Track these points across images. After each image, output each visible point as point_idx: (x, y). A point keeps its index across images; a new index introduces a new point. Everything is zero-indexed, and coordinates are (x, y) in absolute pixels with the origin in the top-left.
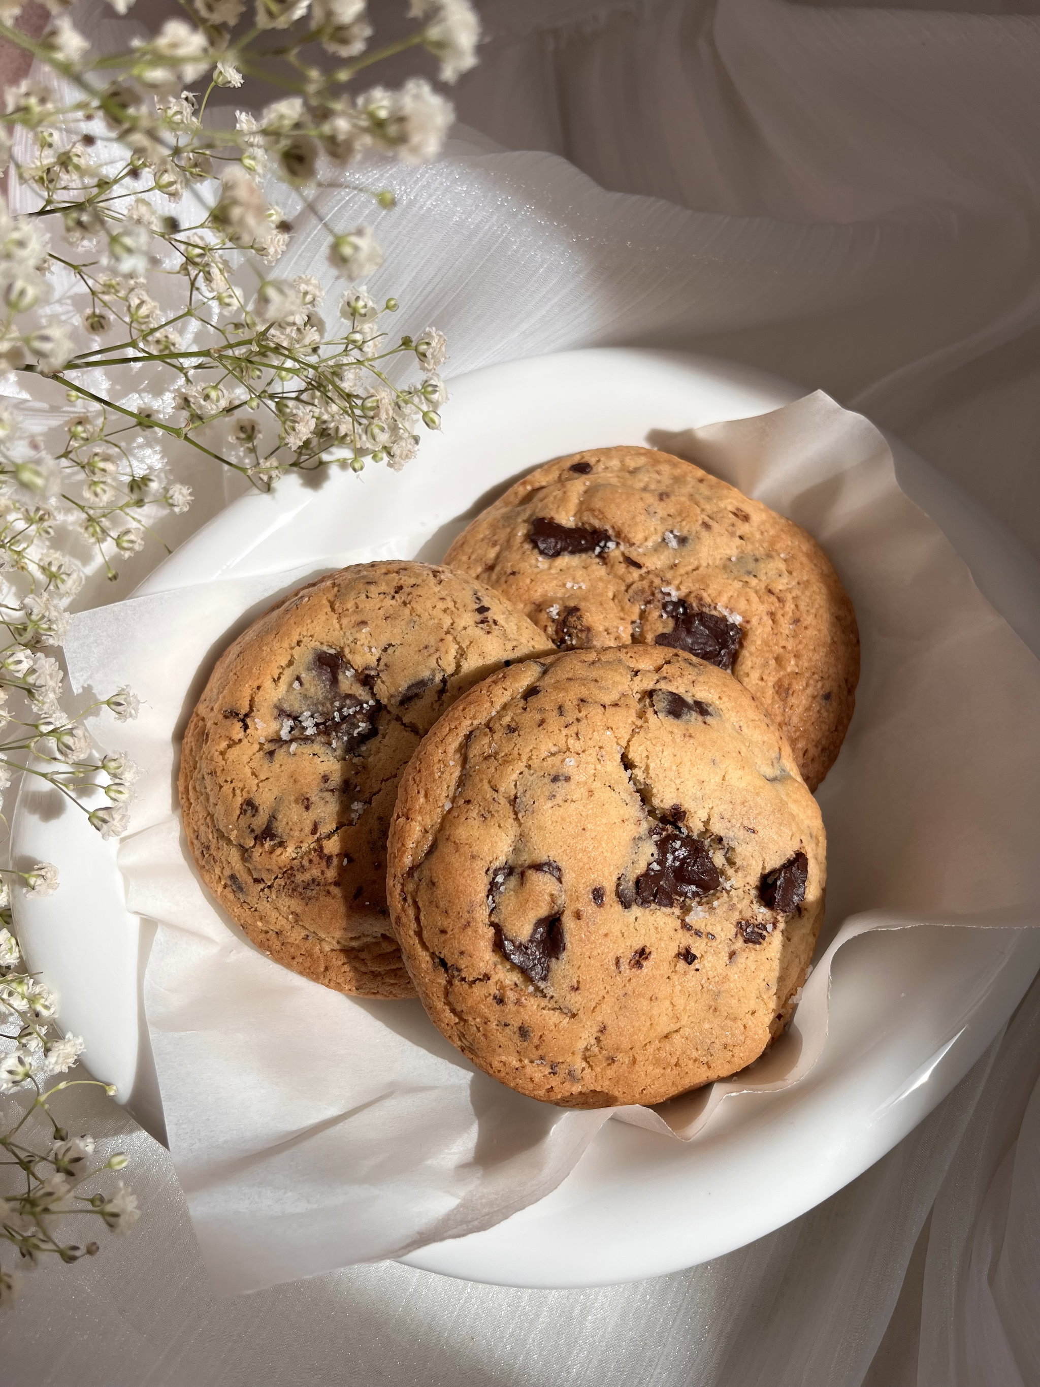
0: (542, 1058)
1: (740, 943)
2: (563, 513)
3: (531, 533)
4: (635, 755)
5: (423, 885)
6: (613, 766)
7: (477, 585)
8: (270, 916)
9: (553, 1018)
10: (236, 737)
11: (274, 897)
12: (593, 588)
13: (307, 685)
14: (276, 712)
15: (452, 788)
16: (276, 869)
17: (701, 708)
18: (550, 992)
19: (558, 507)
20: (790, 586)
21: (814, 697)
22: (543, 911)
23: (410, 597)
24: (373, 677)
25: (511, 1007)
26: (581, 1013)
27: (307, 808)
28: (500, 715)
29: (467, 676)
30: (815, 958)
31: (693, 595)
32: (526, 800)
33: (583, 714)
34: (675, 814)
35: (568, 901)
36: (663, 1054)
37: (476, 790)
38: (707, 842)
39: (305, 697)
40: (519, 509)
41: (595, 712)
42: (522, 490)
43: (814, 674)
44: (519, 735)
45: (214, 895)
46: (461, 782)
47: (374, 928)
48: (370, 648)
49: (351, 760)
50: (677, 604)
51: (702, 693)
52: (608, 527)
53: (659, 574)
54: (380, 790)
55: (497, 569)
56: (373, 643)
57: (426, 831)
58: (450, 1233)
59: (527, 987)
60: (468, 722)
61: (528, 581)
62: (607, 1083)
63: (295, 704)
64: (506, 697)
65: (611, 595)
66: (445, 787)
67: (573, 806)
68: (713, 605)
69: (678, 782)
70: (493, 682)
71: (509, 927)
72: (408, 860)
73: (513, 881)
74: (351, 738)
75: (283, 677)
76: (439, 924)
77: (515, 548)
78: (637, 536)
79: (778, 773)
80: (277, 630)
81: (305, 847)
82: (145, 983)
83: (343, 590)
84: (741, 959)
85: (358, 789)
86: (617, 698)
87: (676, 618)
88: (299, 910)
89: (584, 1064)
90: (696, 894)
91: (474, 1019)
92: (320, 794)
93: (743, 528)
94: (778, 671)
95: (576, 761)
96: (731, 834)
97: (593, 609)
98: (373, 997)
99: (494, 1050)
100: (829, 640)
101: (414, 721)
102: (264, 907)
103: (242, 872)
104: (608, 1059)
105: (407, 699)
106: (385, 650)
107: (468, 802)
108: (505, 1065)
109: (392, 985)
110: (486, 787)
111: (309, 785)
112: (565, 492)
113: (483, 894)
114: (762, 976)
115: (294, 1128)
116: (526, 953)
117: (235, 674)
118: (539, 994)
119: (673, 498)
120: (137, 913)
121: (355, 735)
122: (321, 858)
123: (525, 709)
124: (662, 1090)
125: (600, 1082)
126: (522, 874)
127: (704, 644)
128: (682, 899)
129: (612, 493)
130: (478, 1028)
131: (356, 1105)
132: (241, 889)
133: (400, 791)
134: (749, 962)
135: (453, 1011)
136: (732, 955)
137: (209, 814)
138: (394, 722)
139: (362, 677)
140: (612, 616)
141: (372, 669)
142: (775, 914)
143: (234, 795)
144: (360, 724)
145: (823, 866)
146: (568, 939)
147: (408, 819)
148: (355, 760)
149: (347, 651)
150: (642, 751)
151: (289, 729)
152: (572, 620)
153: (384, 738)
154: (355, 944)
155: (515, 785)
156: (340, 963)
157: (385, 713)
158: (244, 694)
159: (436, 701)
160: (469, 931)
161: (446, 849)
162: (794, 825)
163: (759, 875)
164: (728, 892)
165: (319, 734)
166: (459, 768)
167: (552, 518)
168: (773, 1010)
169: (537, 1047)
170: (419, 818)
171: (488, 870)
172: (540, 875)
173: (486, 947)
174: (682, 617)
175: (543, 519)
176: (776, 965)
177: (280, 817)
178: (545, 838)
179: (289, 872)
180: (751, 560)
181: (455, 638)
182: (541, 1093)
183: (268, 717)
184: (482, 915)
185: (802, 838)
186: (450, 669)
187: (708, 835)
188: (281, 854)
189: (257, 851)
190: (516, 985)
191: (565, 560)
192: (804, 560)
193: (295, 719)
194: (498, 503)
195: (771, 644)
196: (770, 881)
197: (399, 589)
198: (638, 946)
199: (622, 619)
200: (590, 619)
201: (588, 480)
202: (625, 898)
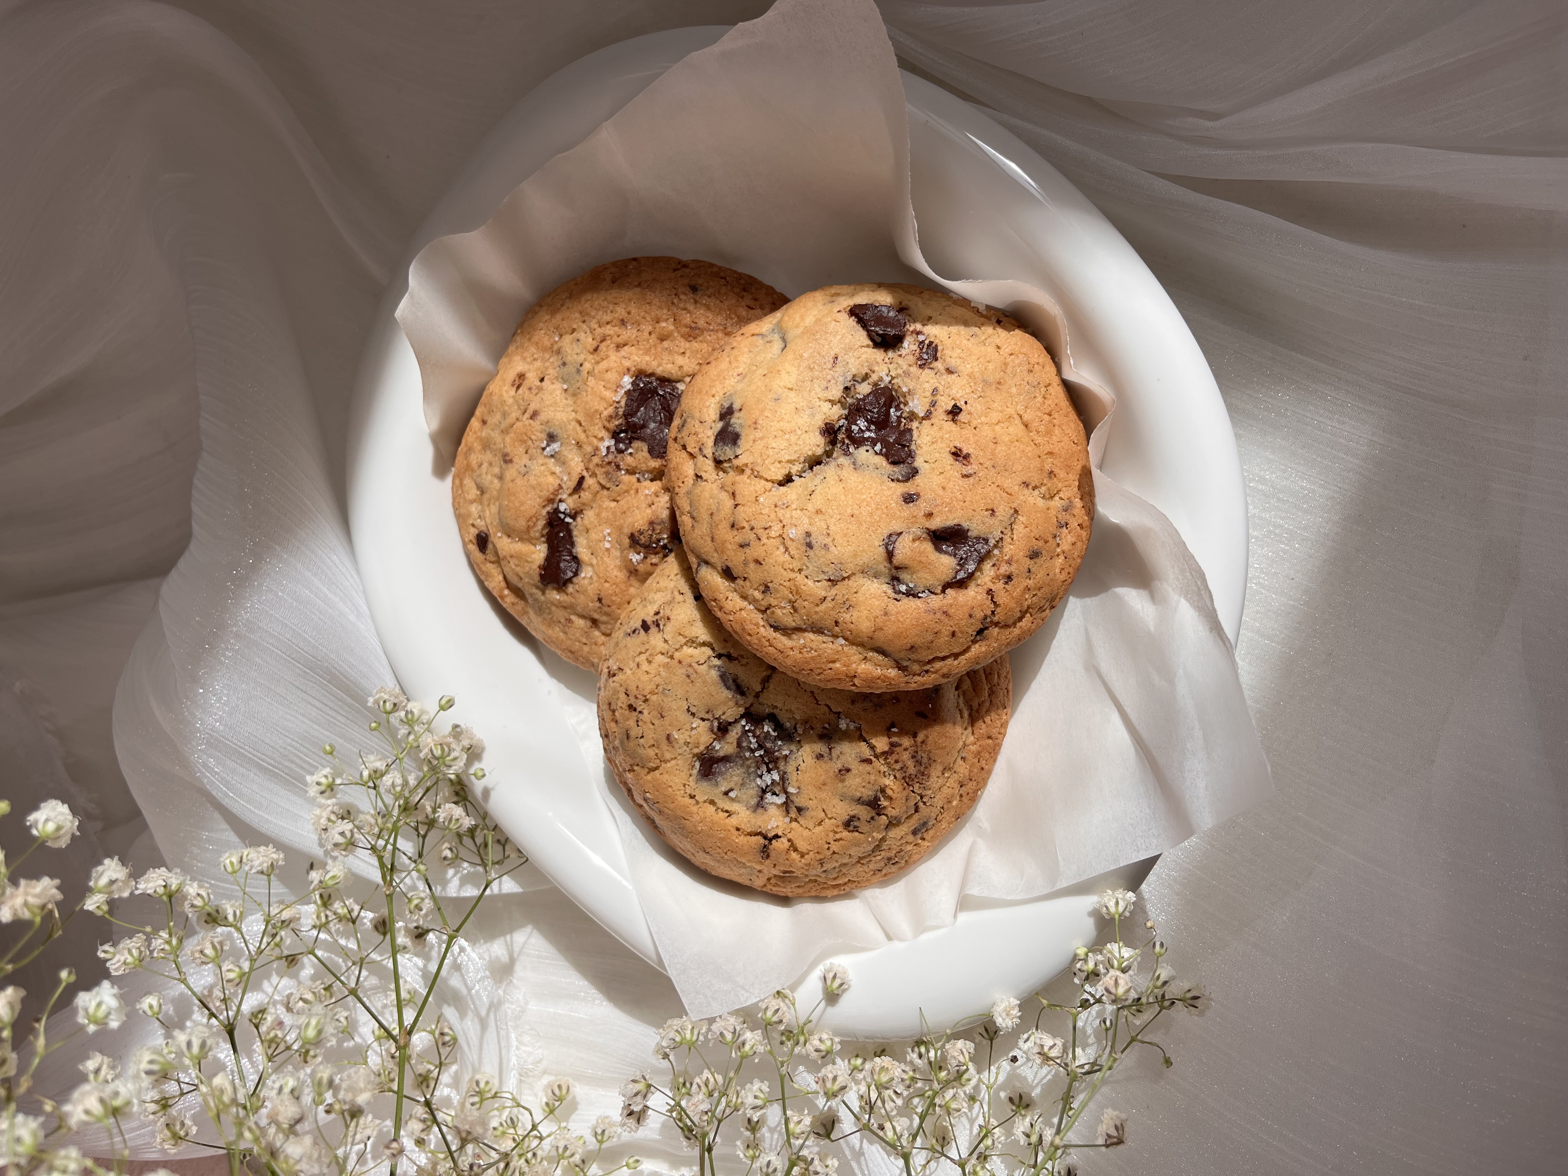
0: (1055, 537)
1: (938, 365)
2: (533, 556)
3: (555, 585)
4: (779, 474)
5: (913, 656)
6: (790, 492)
7: (618, 634)
8: (947, 794)
9: (1019, 530)
10: (787, 844)
11: (930, 792)
12: (608, 522)
13: (732, 785)
14: (760, 810)
15: (825, 639)
16: (905, 793)
17: (726, 414)
18: (998, 535)
19: (527, 562)
20: (588, 331)
21: (696, 302)
22: (928, 547)
23: (640, 697)
24: (720, 723)
25: (1013, 569)
26: (1014, 505)
27: (848, 770)
28: (753, 601)
29: (713, 635)
30: (945, 292)
31: (607, 425)
32: (831, 572)
33: (745, 524)
34: (829, 432)
35: (918, 525)
36: (1042, 428)
37: (826, 617)
38: (850, 400)
39: (743, 785)
40: (530, 600)
41: (743, 514)
42: (509, 600)
43: (673, 303)
44: (771, 582)
45: (931, 849)
46: (819, 631)
47: (951, 697)
48: (692, 729)
49: (800, 735)
50: (618, 441)
51: (711, 413)
52: (544, 512)
53: (587, 460)
54: (827, 705)
55: (596, 616)
56: (688, 727)
57: (865, 658)
58: (1209, 605)
59: (994, 556)
60: (762, 629)
61: (607, 585)
62: (1071, 475)
63: (750, 794)
64: (735, 597)
65: (614, 504)
66: (824, 645)
67: (832, 527)
68: (615, 405)
69: (799, 432)
70: (720, 610)
71: (944, 576)
72: (893, 673)
73: (904, 576)
74: (778, 737)
75: (726, 808)
76: (947, 639)
77: (573, 600)
78: (551, 482)
79: (776, 337)
80: (680, 820)
81: (884, 768)
82: (1019, 898)
83: (637, 761)
84: (953, 363)
85: (827, 726)
86: (726, 494)
87: (631, 440)
88: (940, 768)
89: (1057, 498)
90: (898, 408)
91: (1026, 600)
92: (834, 760)
93: (532, 378)
94: (675, 339)
95: (791, 528)
96: (841, 379)
97: (630, 520)
98: (1010, 693)
99: (1051, 580)
100: (638, 290)
101: (759, 680)
102: (939, 800)
103: (909, 825)
104: (1050, 478)
105: (739, 689)
106: (693, 714)
107: (837, 623)
108: (1063, 569)
109: (999, 677)
110: (822, 607)
111: (826, 771)
112: (512, 557)
113: (918, 602)
114: (965, 342)
115: (1132, 749)
116: (966, 559)
117: (726, 853)
118: (1000, 544)
119: (508, 450)
120: (955, 916)
121: (776, 734)
122: (893, 753)
123: (745, 579)
124: (1073, 425)
125: (1071, 482)
126: (897, 568)
127: (655, 411)
128: (903, 420)
129: (509, 511)
130: (1034, 595)
131: (1108, 698)
132: (925, 824)
133: (830, 686)
134: (955, 355)
135: (1020, 619)
136: (949, 371)
137: (858, 862)
138: (761, 700)
139: (719, 734)
140: (635, 501)
141: (712, 725)
142: (909, 333)
143: (841, 839)
144: (765, 730)
145: (858, 287)
146: (950, 523)
147: (855, 676)
148: (800, 731)
149: (696, 751)
150: (775, 468)
151: (774, 796)
152: (643, 540)
153: (776, 707)
154: (966, 714)
155: (818, 581)
156: (984, 726)
157: (752, 709)
158: (745, 842)
159: (739, 662)
160: (952, 611)
161: (880, 637)
162: (825, 320)
163: (874, 350)
164: (893, 378)
165: (777, 768)
166: (806, 634)
167: (539, 567)
168: (994, 329)
169: (1046, 542)
170: (854, 666)
171: (896, 599)
172: (896, 552)
173: (964, 595)
174: (630, 433)
175: (541, 575)
176: (954, 329)
177: (858, 794)
178: (863, 551)
179: (908, 781)
180: (566, 369)
181: (677, 650)
182: (1084, 534)
183: (765, 817)
184: (936, 601)
185: (836, 310)
186: (708, 651)
187: (843, 400)
188: (892, 789)
189: (891, 812)
190: (994, 565)
191: (582, 549)
192: (559, 317)
193: (764, 792)
194: (524, 622)
195: (648, 346)
196: (879, 340)
197: (632, 708)
198: (950, 459)
199: (637, 492)
200: (641, 522)
201: (495, 534)
202: (909, 474)
